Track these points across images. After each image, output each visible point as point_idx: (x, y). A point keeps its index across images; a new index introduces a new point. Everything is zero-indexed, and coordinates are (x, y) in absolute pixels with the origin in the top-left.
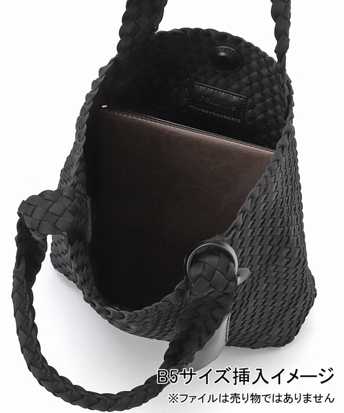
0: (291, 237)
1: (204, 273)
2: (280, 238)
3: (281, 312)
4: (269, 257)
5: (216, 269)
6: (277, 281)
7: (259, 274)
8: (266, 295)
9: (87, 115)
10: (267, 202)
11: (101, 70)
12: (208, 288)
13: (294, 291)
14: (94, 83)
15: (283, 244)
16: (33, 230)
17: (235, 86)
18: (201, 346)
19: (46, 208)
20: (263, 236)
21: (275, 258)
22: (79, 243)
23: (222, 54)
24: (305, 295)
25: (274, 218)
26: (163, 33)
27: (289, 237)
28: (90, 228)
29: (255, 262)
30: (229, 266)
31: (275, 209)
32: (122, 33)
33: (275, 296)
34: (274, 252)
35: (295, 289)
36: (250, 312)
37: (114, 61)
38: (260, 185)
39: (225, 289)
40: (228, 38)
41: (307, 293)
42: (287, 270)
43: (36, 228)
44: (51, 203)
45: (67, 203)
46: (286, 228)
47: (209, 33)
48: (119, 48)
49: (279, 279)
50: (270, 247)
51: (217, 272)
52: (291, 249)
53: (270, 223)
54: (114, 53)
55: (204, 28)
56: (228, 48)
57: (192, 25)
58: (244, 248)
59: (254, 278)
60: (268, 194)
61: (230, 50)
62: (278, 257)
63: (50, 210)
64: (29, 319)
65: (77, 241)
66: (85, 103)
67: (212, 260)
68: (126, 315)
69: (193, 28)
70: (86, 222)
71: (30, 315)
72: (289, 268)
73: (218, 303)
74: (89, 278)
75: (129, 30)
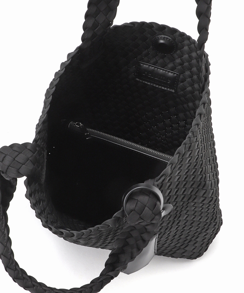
0: (207, 182)
1: (137, 208)
2: (199, 183)
3: (195, 235)
4: (190, 196)
5: (145, 206)
6: (194, 213)
7: (182, 208)
8: (186, 222)
9: (54, 89)
10: (192, 157)
11: (69, 55)
12: (138, 220)
13: (206, 220)
14: (62, 64)
15: (201, 187)
16: (3, 173)
17: (171, 65)
18: (132, 258)
19: (14, 157)
20: (187, 181)
21: (195, 197)
22: (35, 184)
23: (162, 41)
24: (214, 223)
25: (196, 169)
26: (117, 27)
27: (206, 182)
28: (44, 173)
29: (179, 199)
30: (156, 204)
31: (197, 162)
32: (85, 27)
33: (192, 223)
34: (193, 193)
35: (207, 219)
36: (172, 234)
37: (79, 49)
38: (185, 144)
39: (151, 221)
40: (166, 29)
41: (217, 222)
42: (202, 206)
43: (5, 172)
44: (18, 153)
45: (30, 154)
46: (204, 176)
47: (152, 25)
48: (83, 39)
49: (196, 211)
50: (191, 189)
51: (146, 208)
52: (206, 190)
53: (192, 172)
54: (79, 43)
55: (148, 21)
56: (166, 37)
57: (139, 20)
58: (171, 189)
59: (178, 211)
60: (192, 151)
61: (167, 38)
62: (197, 196)
63: (16, 159)
64: (5, 234)
65: (34, 183)
66: (54, 80)
67: (144, 199)
68: (75, 234)
69: (139, 21)
70: (42, 169)
71: (6, 232)
72: (204, 204)
73: (146, 229)
74: (44, 209)
75: (90, 24)
